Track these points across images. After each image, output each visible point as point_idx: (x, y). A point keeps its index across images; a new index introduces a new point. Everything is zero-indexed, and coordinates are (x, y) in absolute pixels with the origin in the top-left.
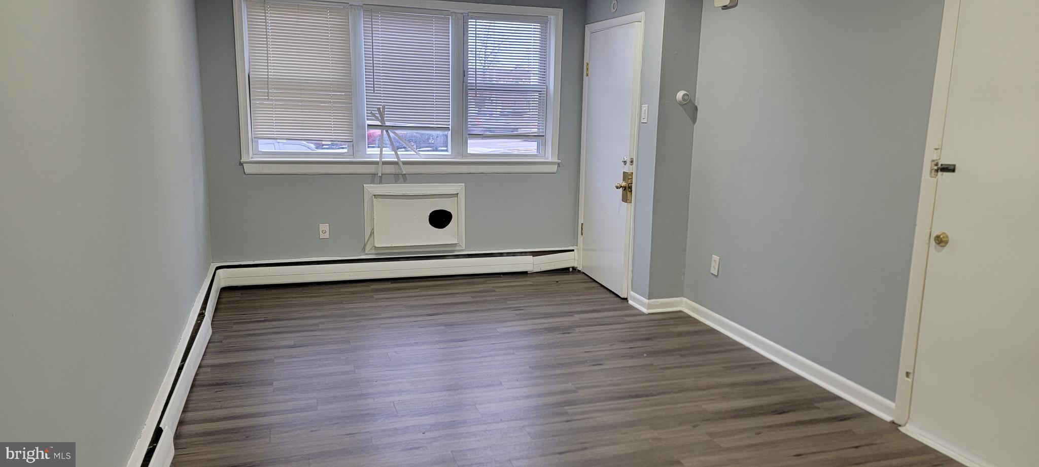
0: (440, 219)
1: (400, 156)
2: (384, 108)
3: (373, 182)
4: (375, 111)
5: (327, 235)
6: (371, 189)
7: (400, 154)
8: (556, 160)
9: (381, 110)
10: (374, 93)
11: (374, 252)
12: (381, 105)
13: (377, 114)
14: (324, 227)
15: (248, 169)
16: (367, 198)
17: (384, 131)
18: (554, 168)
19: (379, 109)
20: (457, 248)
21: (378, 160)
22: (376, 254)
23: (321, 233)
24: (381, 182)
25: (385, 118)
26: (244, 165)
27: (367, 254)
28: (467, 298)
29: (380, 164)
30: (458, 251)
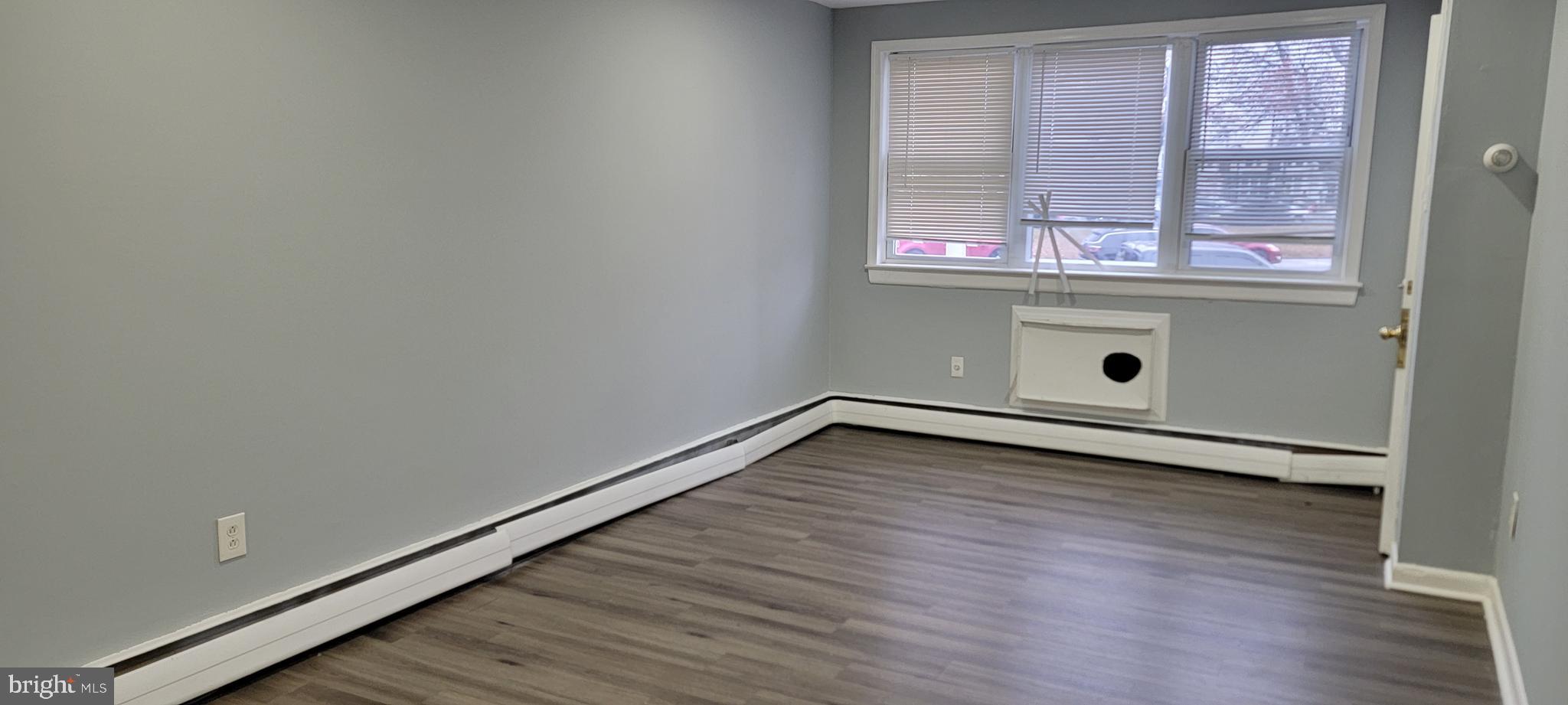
0: (1121, 367)
1: (1064, 267)
2: (1049, 195)
3: (1025, 303)
4: (1036, 199)
5: (960, 373)
6: (1022, 312)
7: (1067, 264)
8: (1354, 282)
9: (1045, 197)
10: (1037, 173)
11: (1020, 404)
12: (1045, 191)
13: (1037, 203)
14: (958, 361)
15: (874, 277)
16: (1015, 324)
17: (1047, 229)
18: (1350, 298)
19: (1041, 196)
20: (1151, 418)
21: (1031, 270)
22: (1025, 409)
23: (953, 369)
24: (1037, 304)
25: (1050, 210)
26: (869, 271)
27: (1011, 407)
28: (1106, 495)
29: (1034, 277)
30: (1153, 422)
